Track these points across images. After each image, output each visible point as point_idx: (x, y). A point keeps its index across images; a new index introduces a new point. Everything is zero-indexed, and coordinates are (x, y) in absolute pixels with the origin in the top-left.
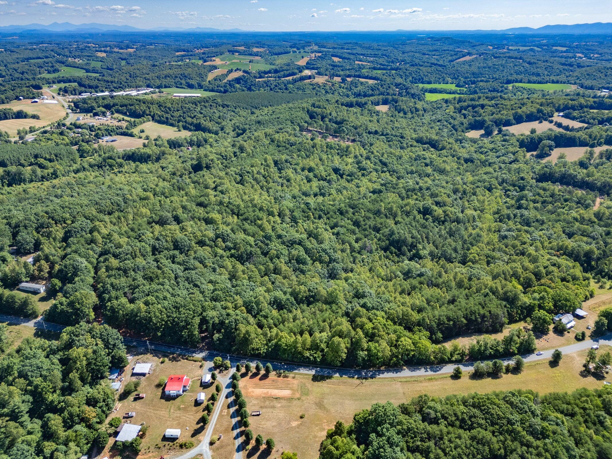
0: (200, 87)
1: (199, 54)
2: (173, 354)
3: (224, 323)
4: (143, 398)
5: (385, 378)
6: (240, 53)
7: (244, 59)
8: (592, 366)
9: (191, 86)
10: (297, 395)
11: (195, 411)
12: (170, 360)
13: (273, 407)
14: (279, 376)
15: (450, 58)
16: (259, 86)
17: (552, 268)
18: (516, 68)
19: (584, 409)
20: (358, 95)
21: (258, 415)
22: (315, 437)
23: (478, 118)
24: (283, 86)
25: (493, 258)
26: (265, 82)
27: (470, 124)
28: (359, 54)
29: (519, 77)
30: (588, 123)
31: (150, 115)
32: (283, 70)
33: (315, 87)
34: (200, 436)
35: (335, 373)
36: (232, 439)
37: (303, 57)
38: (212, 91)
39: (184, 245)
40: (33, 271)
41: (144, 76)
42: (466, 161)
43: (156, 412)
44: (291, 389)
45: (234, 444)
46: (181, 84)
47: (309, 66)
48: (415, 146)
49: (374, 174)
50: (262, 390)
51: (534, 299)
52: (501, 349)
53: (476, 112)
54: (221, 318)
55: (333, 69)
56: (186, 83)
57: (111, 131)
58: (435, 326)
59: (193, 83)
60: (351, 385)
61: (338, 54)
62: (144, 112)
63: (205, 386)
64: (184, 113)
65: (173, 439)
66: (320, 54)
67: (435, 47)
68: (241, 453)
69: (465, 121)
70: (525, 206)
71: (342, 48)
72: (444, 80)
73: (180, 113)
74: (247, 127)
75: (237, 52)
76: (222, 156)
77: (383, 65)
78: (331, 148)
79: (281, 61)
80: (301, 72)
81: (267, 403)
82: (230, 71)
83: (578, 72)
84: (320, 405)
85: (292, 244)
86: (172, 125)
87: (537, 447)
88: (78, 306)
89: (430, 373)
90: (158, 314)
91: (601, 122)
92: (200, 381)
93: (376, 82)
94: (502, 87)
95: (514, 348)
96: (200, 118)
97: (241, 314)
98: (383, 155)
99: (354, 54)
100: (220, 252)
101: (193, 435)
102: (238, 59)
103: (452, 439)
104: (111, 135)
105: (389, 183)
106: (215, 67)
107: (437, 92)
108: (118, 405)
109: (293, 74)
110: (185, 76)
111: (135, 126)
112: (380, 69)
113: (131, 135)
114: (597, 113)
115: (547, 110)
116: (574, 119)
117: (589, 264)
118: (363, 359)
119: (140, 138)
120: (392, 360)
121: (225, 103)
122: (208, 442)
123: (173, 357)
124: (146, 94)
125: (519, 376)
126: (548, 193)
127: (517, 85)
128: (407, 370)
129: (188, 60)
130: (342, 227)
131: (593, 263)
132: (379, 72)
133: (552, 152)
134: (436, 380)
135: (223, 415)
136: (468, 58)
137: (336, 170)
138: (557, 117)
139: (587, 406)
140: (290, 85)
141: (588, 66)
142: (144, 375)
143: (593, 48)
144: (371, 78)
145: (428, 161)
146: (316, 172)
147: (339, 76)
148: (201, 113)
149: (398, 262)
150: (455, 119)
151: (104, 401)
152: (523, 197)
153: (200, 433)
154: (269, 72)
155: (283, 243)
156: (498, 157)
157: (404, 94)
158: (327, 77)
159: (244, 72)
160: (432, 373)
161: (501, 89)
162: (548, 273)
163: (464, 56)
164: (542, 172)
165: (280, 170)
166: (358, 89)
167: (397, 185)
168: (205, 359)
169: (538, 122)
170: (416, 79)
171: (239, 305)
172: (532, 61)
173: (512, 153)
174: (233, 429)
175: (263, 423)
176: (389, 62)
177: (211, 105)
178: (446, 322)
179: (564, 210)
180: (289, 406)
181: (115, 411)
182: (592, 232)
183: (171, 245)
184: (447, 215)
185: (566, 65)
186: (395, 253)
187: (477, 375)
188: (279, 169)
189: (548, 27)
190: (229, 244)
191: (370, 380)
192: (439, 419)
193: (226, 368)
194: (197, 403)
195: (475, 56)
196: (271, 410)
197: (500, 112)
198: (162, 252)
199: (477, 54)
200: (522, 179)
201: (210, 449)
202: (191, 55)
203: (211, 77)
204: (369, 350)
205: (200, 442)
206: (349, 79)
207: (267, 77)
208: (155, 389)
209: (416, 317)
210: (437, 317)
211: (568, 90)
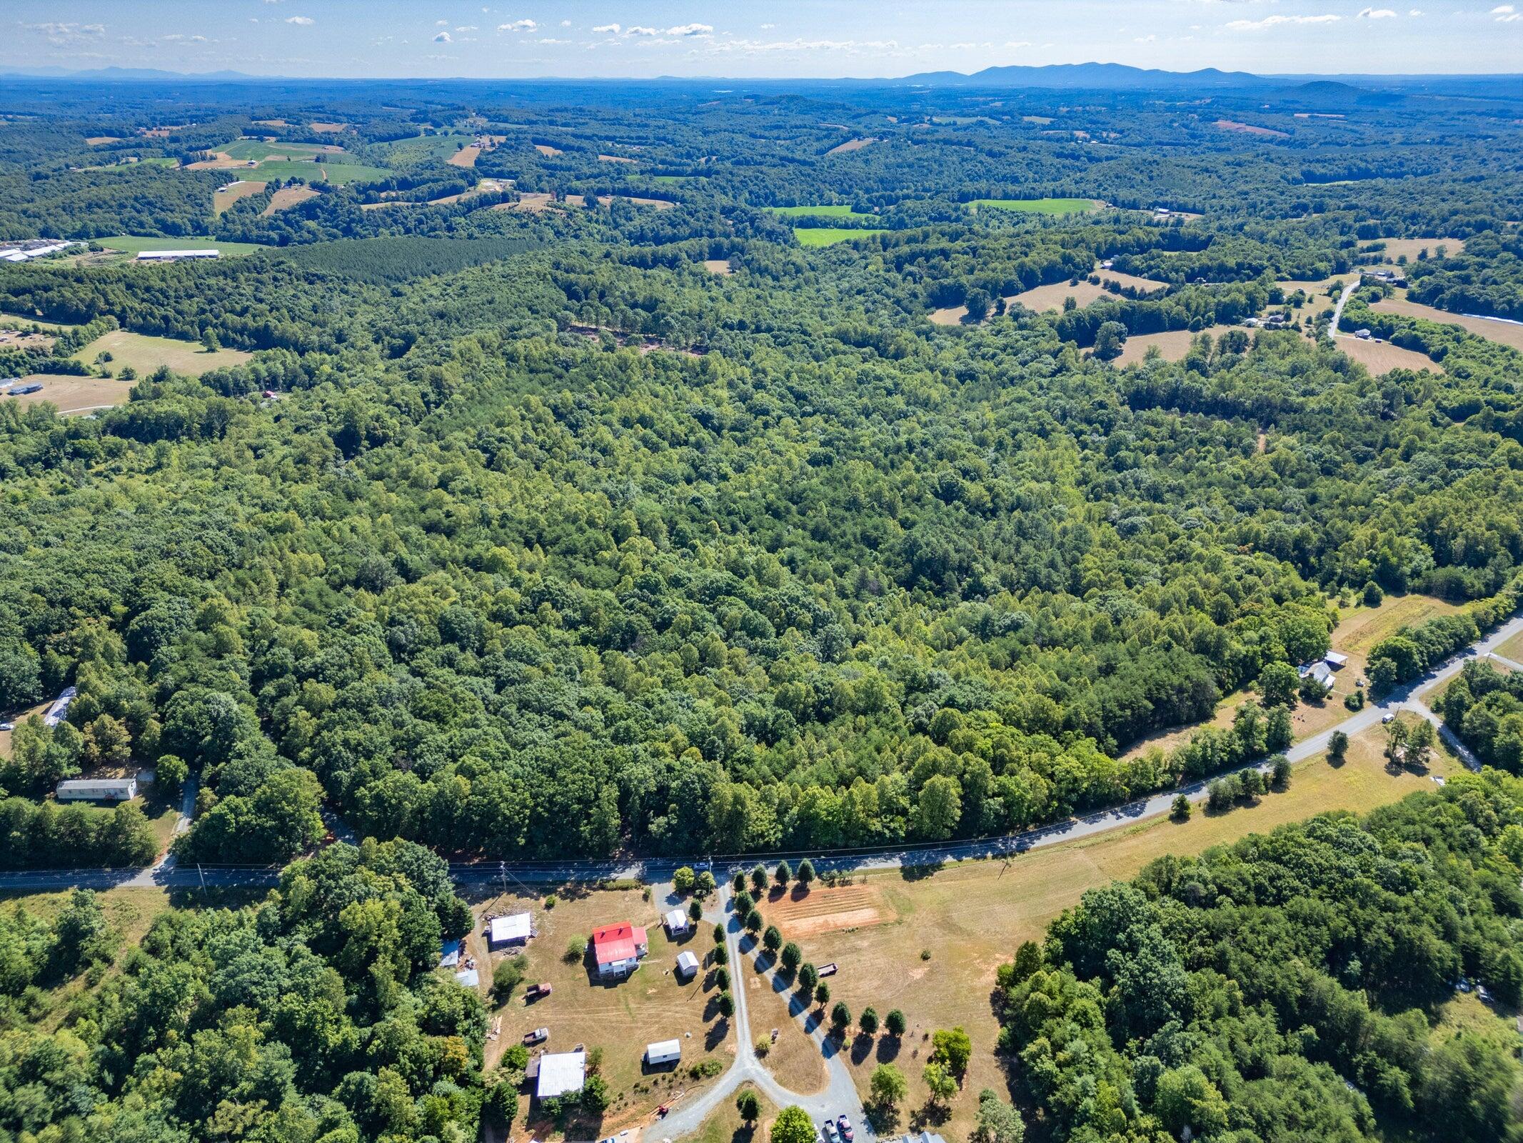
0: (200, 230)
1: (160, 143)
2: (563, 883)
3: (669, 788)
4: (547, 993)
5: (1048, 847)
6: (283, 138)
7: (298, 154)
8: (1400, 753)
9: (173, 230)
10: (892, 916)
11: (687, 993)
12: (563, 898)
13: (856, 950)
14: (832, 885)
15: (817, 145)
16: (375, 224)
17: (1251, 579)
18: (968, 166)
19: (1442, 826)
20: (639, 238)
21: (833, 973)
22: (973, 990)
23: (946, 282)
24: (439, 220)
25: (1137, 573)
26: (386, 213)
27: (931, 295)
28: (600, 138)
29: (983, 185)
30: (1167, 280)
31: (111, 312)
32: (424, 182)
33: (525, 220)
34: (726, 1045)
35: (944, 856)
36: (802, 1034)
37: (461, 147)
38: (245, 239)
39: (468, 628)
40: (86, 745)
41: (19, 207)
42: (962, 377)
43: (596, 1016)
44: (872, 905)
45: (811, 1043)
46: (141, 225)
47: (485, 167)
48: (844, 353)
49: (788, 420)
50: (811, 920)
51: (1250, 642)
52: (1238, 747)
53: (933, 267)
54: (660, 778)
55: (551, 175)
56: (156, 221)
57: (17, 364)
58: (1100, 723)
59: (178, 221)
60: (989, 873)
61: (549, 138)
62: (91, 305)
63: (681, 937)
64: (211, 302)
65: (668, 1065)
66: (503, 139)
67: (771, 120)
68: (836, 1057)
69: (919, 288)
70: (1130, 461)
71: (551, 123)
72: (821, 197)
73: (198, 301)
74: (413, 328)
75: (273, 134)
76: (398, 406)
77: (671, 164)
78: (666, 368)
79: (404, 156)
80: (473, 183)
81: (838, 944)
82: (274, 186)
83: (1094, 171)
84: (948, 925)
85: (713, 597)
86: (183, 336)
87: (1407, 909)
88: (289, 809)
89: (1126, 820)
90: (507, 793)
91: (1191, 278)
92: (662, 929)
93: (671, 205)
94: (956, 209)
95: (1260, 743)
96: (262, 314)
97: (694, 763)
98: (788, 376)
99: (587, 138)
100: (557, 634)
101: (710, 1046)
102: (279, 152)
103: (1259, 928)
104: (17, 375)
105: (838, 439)
106: (227, 177)
107: (815, 226)
108: (496, 1021)
109: (455, 190)
110: (150, 203)
111: (79, 344)
112: (666, 173)
113: (77, 371)
114: (1179, 259)
115: (1081, 255)
116: (1136, 272)
117: (1305, 562)
118: (997, 814)
119: (106, 376)
120: (1049, 806)
121: (312, 270)
122: (752, 1051)
123: (567, 891)
124: (53, 256)
125: (1289, 793)
126: (1164, 431)
127: (987, 203)
128: (1080, 823)
129: (134, 160)
130: (790, 545)
131: (1312, 560)
132: (670, 180)
133: (1124, 347)
134: (1146, 830)
135: (756, 991)
136: (854, 145)
137: (704, 419)
138: (1103, 271)
139: (1443, 820)
140: (458, 219)
141: (1108, 159)
142: (520, 942)
143: (1102, 119)
144: (656, 196)
145: (889, 383)
146: (659, 426)
147: (577, 193)
148: (261, 301)
149: (944, 608)
150: (894, 286)
151: (467, 1016)
152: (1120, 443)
153: (722, 1037)
154: (385, 186)
155: (690, 596)
156: (1024, 364)
157: (750, 232)
158: (548, 196)
159: (314, 186)
160: (1131, 819)
161: (954, 215)
162: (1249, 589)
163: (846, 140)
164: (1133, 388)
165: (574, 427)
166: (636, 222)
167: (856, 440)
168: (643, 880)
169: (1068, 282)
170: (758, 197)
171: (681, 744)
172: (996, 149)
173: (1047, 352)
174: (793, 1013)
175: (851, 986)
176: (681, 156)
177: (275, 279)
178: (1119, 713)
179: (1206, 463)
180: (888, 941)
181: (494, 1037)
182: (1285, 500)
183: (435, 634)
184: (997, 495)
185: (1066, 157)
186: (931, 588)
187: (1217, 806)
188: (571, 426)
189: (993, 71)
190: (568, 612)
191: (1020, 856)
192: (1214, 897)
193: (708, 889)
194: (683, 977)
195: (871, 140)
196: (855, 957)
197: (985, 263)
198: (420, 651)
199: (873, 135)
200: (1102, 405)
201: (764, 1065)
202: (139, 145)
203: (222, 201)
204: (1003, 792)
205: (733, 1055)
206: (605, 201)
207: (387, 200)
208: (566, 968)
209: (1059, 712)
210: (1099, 705)
211: (1093, 212)
